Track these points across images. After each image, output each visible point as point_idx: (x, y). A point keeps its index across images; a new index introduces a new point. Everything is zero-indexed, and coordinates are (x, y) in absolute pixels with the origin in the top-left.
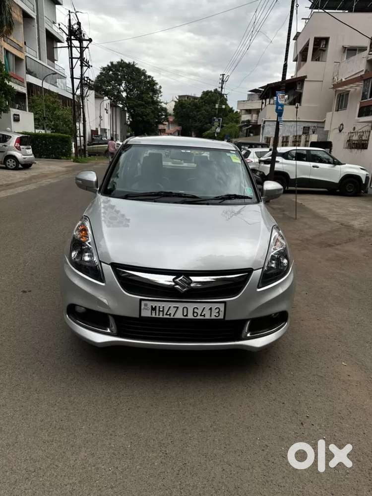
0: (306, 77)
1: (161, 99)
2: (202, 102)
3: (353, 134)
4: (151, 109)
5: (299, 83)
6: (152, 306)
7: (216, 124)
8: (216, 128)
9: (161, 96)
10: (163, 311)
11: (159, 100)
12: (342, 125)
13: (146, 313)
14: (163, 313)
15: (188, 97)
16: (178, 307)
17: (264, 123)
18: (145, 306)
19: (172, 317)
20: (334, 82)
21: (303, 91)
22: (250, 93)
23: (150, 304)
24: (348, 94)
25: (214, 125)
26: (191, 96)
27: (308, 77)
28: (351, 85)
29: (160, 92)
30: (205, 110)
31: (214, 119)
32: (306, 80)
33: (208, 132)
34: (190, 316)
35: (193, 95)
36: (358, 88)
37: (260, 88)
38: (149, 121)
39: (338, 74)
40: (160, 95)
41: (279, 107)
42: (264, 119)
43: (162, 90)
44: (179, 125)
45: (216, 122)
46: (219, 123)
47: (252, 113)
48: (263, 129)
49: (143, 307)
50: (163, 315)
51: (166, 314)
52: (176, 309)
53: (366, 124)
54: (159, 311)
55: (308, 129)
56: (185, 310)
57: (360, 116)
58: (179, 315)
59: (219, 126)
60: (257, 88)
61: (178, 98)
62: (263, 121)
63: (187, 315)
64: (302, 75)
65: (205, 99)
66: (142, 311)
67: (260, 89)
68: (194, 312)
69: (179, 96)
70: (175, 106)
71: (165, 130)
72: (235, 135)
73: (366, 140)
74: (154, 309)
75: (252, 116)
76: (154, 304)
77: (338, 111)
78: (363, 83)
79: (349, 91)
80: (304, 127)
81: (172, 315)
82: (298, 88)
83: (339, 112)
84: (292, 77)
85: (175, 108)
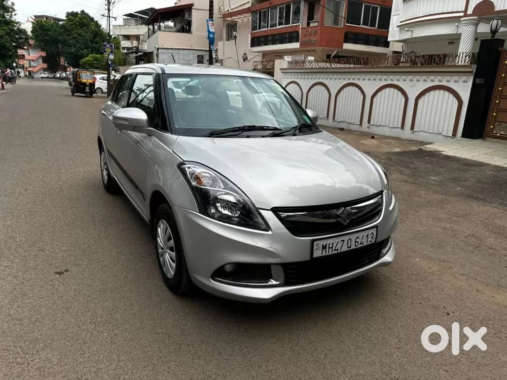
0: (192, 5)
1: (16, 18)
2: (72, 25)
3: (257, 63)
4: (4, 30)
5: (187, 11)
6: (323, 245)
7: (108, 50)
8: (109, 55)
9: (15, 15)
10: (332, 247)
11: (13, 19)
12: (245, 54)
13: (318, 253)
14: (332, 250)
15: (47, 17)
16: (343, 241)
17: (158, 50)
18: (317, 246)
19: (339, 251)
20: (220, 11)
21: (191, 18)
22: (126, 17)
23: (321, 243)
24: (236, 24)
25: (105, 52)
26: (51, 17)
27: (194, 4)
28: (240, 16)
29: (14, 10)
30: (77, 33)
31: (106, 45)
32: (193, 7)
33: (87, 58)
34: (353, 247)
35: (53, 16)
36: (245, 19)
37: (135, 12)
38: (5, 45)
39: (223, 4)
40: (13, 14)
41: (211, 36)
42: (157, 47)
43: (15, 7)
44: (43, 50)
45: (107, 47)
46: (112, 49)
47: (131, 39)
48: (157, 56)
49: (315, 247)
50: (332, 251)
51: (335, 250)
52: (342, 242)
53: (258, 54)
54: (329, 248)
55: (201, 57)
56: (349, 241)
57: (252, 46)
58: (345, 249)
59: (112, 52)
60: (133, 13)
61: (34, 18)
62: (156, 49)
63: (350, 247)
64: (190, 3)
65: (76, 21)
66: (314, 252)
67: (136, 14)
68: (356, 242)
69: (35, 16)
70: (33, 27)
71: (24, 55)
72: (119, 63)
73: (271, 69)
74: (324, 247)
75: (132, 43)
76: (324, 242)
77: (228, 40)
78: (251, 15)
79: (237, 22)
80: (198, 56)
81: (339, 250)
82: (187, 16)
83: (230, 41)
84: (176, 3)
85: (33, 30)
